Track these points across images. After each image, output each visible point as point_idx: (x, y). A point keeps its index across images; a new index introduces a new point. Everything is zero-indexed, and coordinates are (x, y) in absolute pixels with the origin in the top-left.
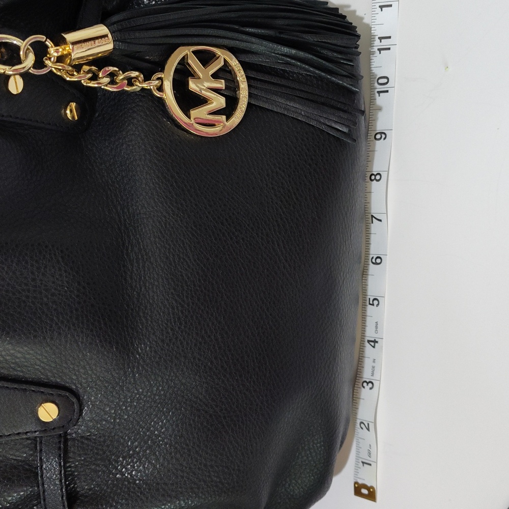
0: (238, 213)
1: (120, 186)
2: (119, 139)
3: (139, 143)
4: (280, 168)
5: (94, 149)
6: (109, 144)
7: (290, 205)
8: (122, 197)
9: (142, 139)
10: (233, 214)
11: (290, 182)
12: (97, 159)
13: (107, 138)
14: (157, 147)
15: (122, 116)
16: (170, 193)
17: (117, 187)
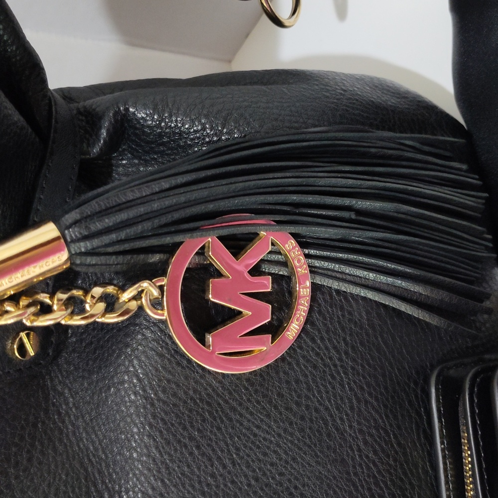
0: (304, 486)
1: (106, 456)
2: (104, 378)
3: (135, 386)
4: (370, 394)
5: (66, 391)
6: (89, 385)
7: (388, 456)
8: (110, 475)
9: (139, 380)
10: (296, 488)
11: (387, 416)
12: (71, 409)
13: (86, 375)
14: (164, 391)
15: (108, 341)
16: (188, 466)
17: (102, 458)
